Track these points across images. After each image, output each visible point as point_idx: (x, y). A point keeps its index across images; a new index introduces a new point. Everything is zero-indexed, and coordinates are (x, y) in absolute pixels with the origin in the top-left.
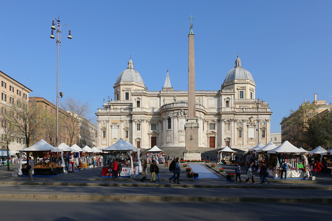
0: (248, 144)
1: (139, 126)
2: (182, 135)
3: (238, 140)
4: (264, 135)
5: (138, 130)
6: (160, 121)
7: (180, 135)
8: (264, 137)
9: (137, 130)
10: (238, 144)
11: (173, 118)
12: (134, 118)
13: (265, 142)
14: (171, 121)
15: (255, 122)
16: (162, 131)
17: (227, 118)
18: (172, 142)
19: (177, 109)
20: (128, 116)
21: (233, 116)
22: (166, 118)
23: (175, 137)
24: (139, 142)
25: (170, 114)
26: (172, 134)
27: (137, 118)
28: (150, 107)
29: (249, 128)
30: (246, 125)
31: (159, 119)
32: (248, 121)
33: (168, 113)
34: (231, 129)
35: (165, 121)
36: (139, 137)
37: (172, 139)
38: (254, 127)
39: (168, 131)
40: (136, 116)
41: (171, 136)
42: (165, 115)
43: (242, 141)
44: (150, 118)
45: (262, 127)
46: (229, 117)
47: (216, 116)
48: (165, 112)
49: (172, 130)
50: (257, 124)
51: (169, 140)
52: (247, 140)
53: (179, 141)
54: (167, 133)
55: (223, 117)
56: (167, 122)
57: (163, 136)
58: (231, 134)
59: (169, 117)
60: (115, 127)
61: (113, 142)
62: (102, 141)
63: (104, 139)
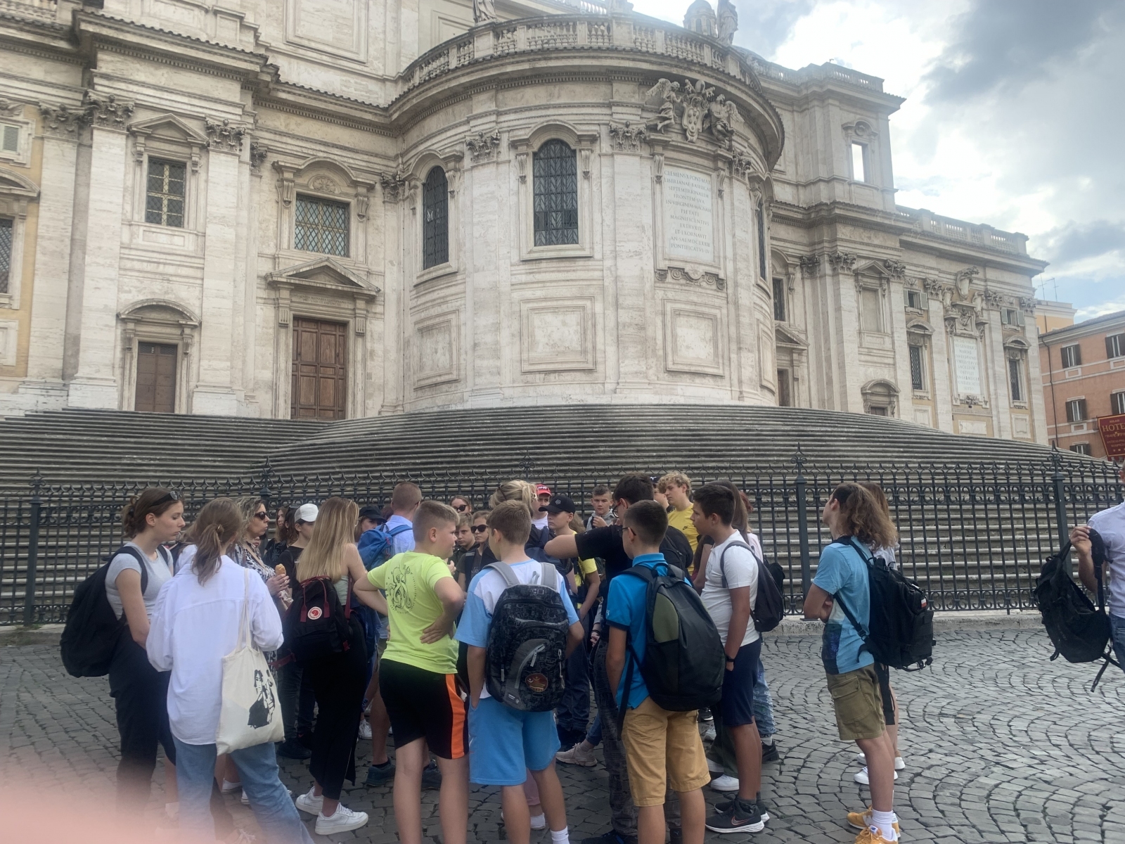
1: (178, 188)
2: (689, 314)
3: (913, 408)
5: (153, 218)
6: (385, 184)
7: (678, 306)
9: (140, 215)
11: (605, 145)
12: (122, 86)
13: (1028, 430)
14: (586, 175)
15: (979, 304)
16: (448, 270)
17: (864, 253)
18: (590, 371)
19: (655, 68)
20: (33, 60)
21: (898, 245)
22: (514, 145)
23: (628, 320)
24: (170, 349)
25: (575, 111)
26: (599, 298)
27: (158, 94)
28: (292, 38)
29: (955, 338)
30: (942, 314)
31: (376, 166)
32: (948, 296)
33: (532, 95)
34: (892, 328)
35: (503, 168)
36: (166, 293)
37: (589, 336)
38: (976, 333)
39: (544, 265)
40: (141, 77)
41: (584, 308)
42: (506, 113)
43: (930, 409)
44: (289, 141)
45: (1011, 340)
46: (877, 250)
47: (790, 229)
48: (493, 92)
49: (598, 256)
50: (990, 319)
51: (554, 345)
52: (950, 407)
53: (671, 367)
54: (524, 278)
55: (848, 239)
56: (530, 179)
57: (453, 316)
58: (891, 361)
59: (554, 136)
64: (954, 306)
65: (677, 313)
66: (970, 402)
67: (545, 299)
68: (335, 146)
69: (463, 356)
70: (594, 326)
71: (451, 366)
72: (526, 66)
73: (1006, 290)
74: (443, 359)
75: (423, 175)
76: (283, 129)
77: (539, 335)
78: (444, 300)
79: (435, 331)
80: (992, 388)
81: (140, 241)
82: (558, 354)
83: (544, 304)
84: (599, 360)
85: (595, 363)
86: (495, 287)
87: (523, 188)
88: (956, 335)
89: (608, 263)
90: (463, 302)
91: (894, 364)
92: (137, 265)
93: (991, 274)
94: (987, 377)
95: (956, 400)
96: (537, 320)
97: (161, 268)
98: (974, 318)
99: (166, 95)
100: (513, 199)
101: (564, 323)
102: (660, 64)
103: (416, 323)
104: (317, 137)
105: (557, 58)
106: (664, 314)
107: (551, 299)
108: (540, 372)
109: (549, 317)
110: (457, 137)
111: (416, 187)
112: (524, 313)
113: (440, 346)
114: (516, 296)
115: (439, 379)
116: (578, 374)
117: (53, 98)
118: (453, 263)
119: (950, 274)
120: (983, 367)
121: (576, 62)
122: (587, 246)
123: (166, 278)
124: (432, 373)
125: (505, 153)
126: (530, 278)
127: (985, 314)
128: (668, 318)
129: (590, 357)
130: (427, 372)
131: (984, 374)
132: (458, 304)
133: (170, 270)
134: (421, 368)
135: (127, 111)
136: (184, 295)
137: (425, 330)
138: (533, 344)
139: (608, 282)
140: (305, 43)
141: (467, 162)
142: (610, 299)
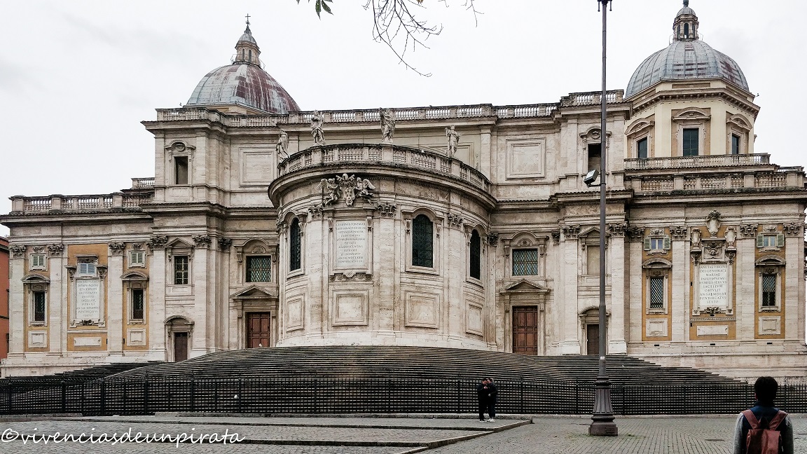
0: (694, 336)
1: (186, 268)
2: (346, 296)
3: (648, 321)
4: (773, 295)
5: (178, 282)
7: (340, 293)
8: (773, 303)
9: (172, 282)
10: (645, 339)
11: (310, 218)
12: (162, 230)
13: (779, 327)
14: (302, 234)
15: (730, 237)
17: (589, 222)
18: (302, 330)
22: (283, 224)
24: (185, 335)
25: (299, 202)
26: (306, 293)
27: (175, 230)
28: (242, 184)
29: (701, 266)
30: (688, 249)
32: (696, 235)
34: (611, 270)
36: (183, 312)
37: (303, 313)
38: (728, 259)
41: (301, 299)
42: (283, 208)
43: (666, 321)
44: (240, 233)
45: (765, 259)
47: (544, 215)
49: (306, 273)
50: (742, 246)
51: (293, 318)
52: (688, 317)
53: (335, 324)
55: (574, 216)
58: (609, 292)
60: (87, 274)
61: (75, 339)
62: (30, 332)
63: (38, 325)
64: (702, 242)
65: (340, 296)
66: (712, 312)
68: (261, 231)
70: (304, 308)
73: (764, 220)
76: (238, 229)
77: (290, 314)
80: (738, 299)
81: (172, 293)
82: (294, 322)
85: (304, 326)
88: (702, 263)
89: (309, 276)
91: (611, 295)
92: (172, 302)
93: (748, 210)
94: (734, 291)
95: (696, 312)
97: (180, 302)
98: (724, 248)
101: (296, 308)
104: (252, 229)
108: (290, 331)
109: (292, 305)
114: (286, 296)
116: (299, 332)
119: (700, 218)
120: (731, 284)
122: (303, 269)
123: (182, 306)
127: (738, 243)
129: (303, 323)
131: (731, 289)
133: (184, 302)
135: (165, 240)
136: (190, 312)
138: (289, 319)
139: (309, 285)
142: (309, 294)
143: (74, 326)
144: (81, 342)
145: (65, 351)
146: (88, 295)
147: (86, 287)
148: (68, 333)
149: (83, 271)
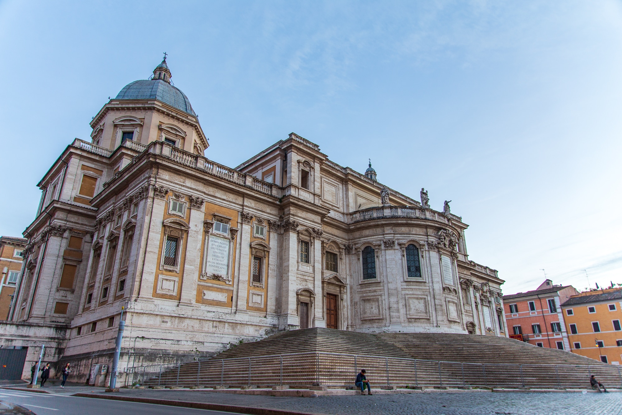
1: (307, 250)
2: (451, 302)
4: (500, 325)
5: (302, 260)
6: (346, 248)
7: (448, 299)
11: (426, 247)
12: (296, 217)
14: (422, 256)
15: (488, 294)
16: (376, 281)
18: (429, 319)
19: (439, 226)
20: (267, 206)
21: (470, 274)
22: (400, 245)
23: (438, 303)
24: (307, 304)
25: (418, 236)
26: (429, 295)
27: (304, 220)
28: (323, 200)
30: (479, 297)
31: (344, 242)
32: (481, 291)
33: (404, 229)
34: (471, 303)
35: (396, 251)
36: (306, 285)
37: (427, 308)
38: (488, 305)
39: (411, 283)
40: (299, 215)
41: (425, 298)
42: (397, 234)
45: (498, 308)
46: (466, 276)
48: (392, 227)
49: (427, 282)
50: (491, 300)
51: (417, 310)
52: (485, 332)
53: (450, 319)
54: (405, 287)
56: (405, 256)
57: (380, 297)
58: (471, 315)
59: (412, 243)
60: (220, 232)
61: (205, 292)
62: (161, 277)
63: (170, 271)
64: (482, 295)
65: (449, 302)
66: (490, 330)
67: (413, 294)
68: (335, 236)
69: (384, 311)
70: (428, 304)
71: (379, 314)
72: (405, 222)
73: (494, 289)
74: (375, 311)
75: (363, 248)
77: (412, 306)
78: (375, 291)
79: (371, 301)
80: (494, 325)
81: (300, 268)
82: (418, 313)
83: (413, 296)
84: (431, 316)
85: (430, 317)
86: (396, 289)
87: (403, 258)
88: (483, 305)
89: (431, 284)
90: (383, 292)
91: (473, 316)
92: (300, 276)
93: (490, 284)
94: (493, 321)
95: (486, 329)
96: (411, 301)
97: (305, 277)
98: (487, 299)
99: (305, 221)
100: (400, 261)
101: (419, 303)
102: (440, 225)
103: (361, 297)
104: (330, 232)
105: (414, 221)
106: (446, 302)
107: (415, 295)
108: (413, 318)
109: (415, 300)
110: (378, 239)
111: (359, 251)
112: (407, 298)
113: (374, 306)
114: (403, 292)
115: (374, 318)
116: (425, 320)
117: (273, 218)
118: (378, 279)
119: (480, 283)
120: (491, 317)
121: (419, 222)
122: (424, 278)
124: (370, 315)
125: (397, 247)
126: (407, 287)
127: (490, 298)
128: (447, 303)
129: (428, 314)
130: (368, 315)
131: (492, 319)
132: (381, 293)
134: (365, 313)
135: (297, 226)
136: (310, 286)
137: (366, 300)
138: (410, 309)
139: (431, 290)
140: (326, 201)
141: (383, 247)
142: (432, 296)
143: (205, 278)
144: (210, 295)
145: (194, 302)
146: (218, 251)
147: (217, 244)
148: (198, 285)
149: (218, 229)
